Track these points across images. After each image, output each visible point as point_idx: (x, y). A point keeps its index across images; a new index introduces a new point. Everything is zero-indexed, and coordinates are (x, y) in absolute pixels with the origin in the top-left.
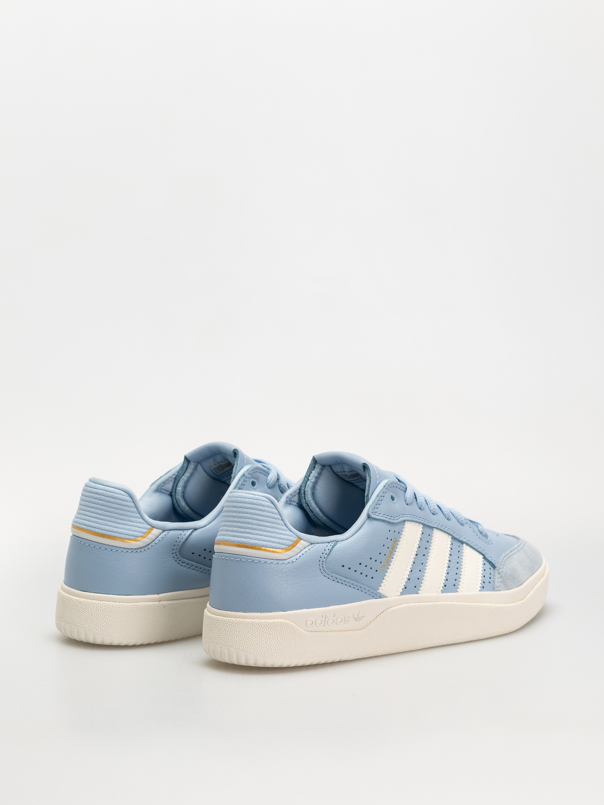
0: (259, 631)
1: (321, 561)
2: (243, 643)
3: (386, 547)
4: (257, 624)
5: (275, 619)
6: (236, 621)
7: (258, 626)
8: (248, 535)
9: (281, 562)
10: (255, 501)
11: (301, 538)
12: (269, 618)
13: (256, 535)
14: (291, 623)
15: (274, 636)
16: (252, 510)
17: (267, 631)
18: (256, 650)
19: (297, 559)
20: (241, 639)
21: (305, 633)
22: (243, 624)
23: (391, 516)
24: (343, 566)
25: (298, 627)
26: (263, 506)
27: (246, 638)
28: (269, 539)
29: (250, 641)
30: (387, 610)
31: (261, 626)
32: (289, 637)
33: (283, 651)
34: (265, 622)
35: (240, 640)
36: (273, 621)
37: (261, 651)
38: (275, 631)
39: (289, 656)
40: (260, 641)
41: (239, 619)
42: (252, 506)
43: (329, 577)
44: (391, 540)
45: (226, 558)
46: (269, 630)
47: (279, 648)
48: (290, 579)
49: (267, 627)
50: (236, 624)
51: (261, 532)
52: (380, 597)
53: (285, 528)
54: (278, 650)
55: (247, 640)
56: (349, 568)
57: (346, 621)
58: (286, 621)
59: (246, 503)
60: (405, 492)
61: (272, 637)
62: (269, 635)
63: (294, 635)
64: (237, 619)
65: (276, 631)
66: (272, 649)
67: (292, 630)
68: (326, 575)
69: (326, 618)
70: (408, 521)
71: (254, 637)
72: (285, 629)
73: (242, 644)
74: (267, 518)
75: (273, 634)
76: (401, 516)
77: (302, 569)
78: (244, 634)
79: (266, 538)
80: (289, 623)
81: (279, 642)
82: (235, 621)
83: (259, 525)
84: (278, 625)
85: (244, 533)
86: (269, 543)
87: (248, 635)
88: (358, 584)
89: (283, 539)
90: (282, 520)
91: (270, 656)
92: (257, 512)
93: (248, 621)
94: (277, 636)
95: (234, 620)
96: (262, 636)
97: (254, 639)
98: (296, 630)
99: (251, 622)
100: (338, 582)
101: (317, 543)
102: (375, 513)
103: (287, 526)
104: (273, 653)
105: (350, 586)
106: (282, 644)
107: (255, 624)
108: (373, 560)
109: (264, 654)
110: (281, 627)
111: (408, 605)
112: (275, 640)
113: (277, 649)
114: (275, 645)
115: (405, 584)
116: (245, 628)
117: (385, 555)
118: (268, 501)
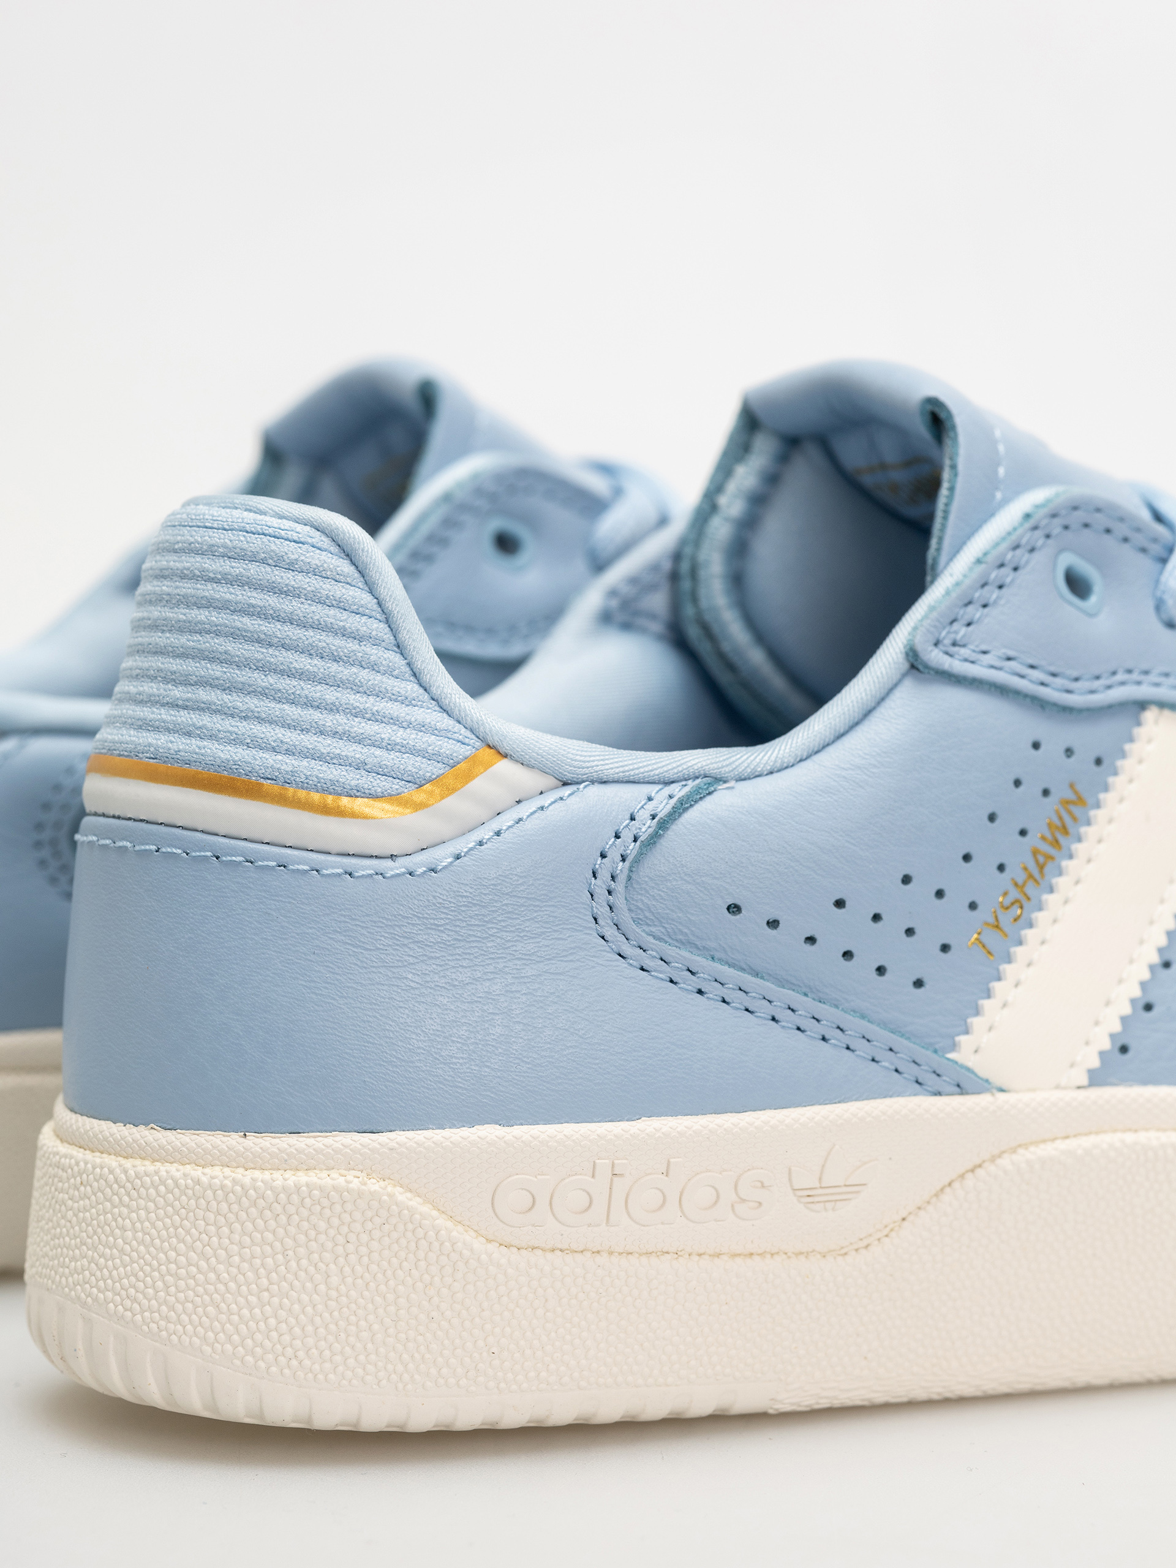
0: (226, 1230)
1: (604, 875)
2: (151, 1291)
3: (1007, 826)
4: (220, 1192)
5: (311, 1173)
6: (125, 1172)
7: (224, 1205)
8: (205, 720)
9: (366, 867)
10: (256, 543)
11: (505, 747)
12: (285, 1163)
13: (245, 718)
14: (402, 1196)
15: (304, 1262)
16: (238, 591)
17: (266, 1234)
18: (210, 1334)
19: (458, 857)
20: (141, 1269)
21: (484, 1257)
22: (152, 1191)
23: (1053, 669)
24: (734, 909)
25: (442, 1221)
26: (291, 567)
27: (163, 1268)
28: (309, 741)
29: (182, 1283)
30: (999, 1161)
31: (240, 1203)
32: (389, 1273)
33: (359, 1345)
34: (260, 1184)
35: (136, 1276)
36: (303, 1178)
37: (236, 1337)
38: (312, 1233)
39: (394, 1376)
40: (232, 1285)
41: (138, 1162)
42: (237, 568)
43: (648, 963)
44: (1046, 793)
45: (137, 848)
46: (281, 1231)
47: (332, 1327)
48: (411, 960)
49: (267, 1213)
50: (124, 1187)
51: (273, 705)
52: (960, 1089)
53: (411, 688)
54: (331, 1338)
55: (168, 1278)
56: (773, 924)
57: (743, 1201)
58: (374, 1185)
59: (210, 551)
60: (1164, 561)
61: (293, 1264)
62: (280, 1257)
63: (423, 1264)
64: (128, 1164)
65: (318, 1233)
66: (297, 1330)
67: (409, 1234)
68: (627, 949)
69: (616, 1179)
70: (1162, 705)
71: (203, 1264)
72: (369, 1226)
73: (145, 1297)
74: (311, 633)
75: (302, 1251)
76: (1120, 677)
77: (484, 911)
78: (157, 1241)
79: (291, 737)
80: (390, 1196)
81: (334, 1294)
82: (118, 1171)
83: (265, 668)
84: (325, 1202)
85: (185, 708)
86: (305, 763)
87: (175, 1250)
88: (822, 1010)
89: (390, 747)
90: (400, 648)
91: (286, 1371)
92: (257, 598)
93: (178, 1175)
94: (321, 1265)
95: (114, 1164)
96: (243, 1260)
97: (200, 1272)
98: (431, 1233)
99: (189, 1181)
100: (700, 992)
101: (593, 782)
102: (954, 644)
103: (426, 679)
104: (301, 1354)
105: (773, 1019)
106: (353, 1306)
107: (209, 1193)
108: (923, 888)
109: (253, 1354)
110: (346, 1218)
111: (1129, 1137)
112: (309, 1285)
113: (322, 1330)
114: (309, 1309)
115: (1117, 1027)
116: (162, 1212)
117: (1001, 868)
118: (326, 542)
